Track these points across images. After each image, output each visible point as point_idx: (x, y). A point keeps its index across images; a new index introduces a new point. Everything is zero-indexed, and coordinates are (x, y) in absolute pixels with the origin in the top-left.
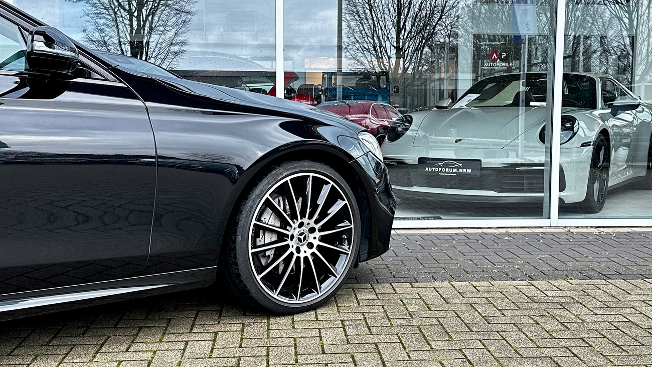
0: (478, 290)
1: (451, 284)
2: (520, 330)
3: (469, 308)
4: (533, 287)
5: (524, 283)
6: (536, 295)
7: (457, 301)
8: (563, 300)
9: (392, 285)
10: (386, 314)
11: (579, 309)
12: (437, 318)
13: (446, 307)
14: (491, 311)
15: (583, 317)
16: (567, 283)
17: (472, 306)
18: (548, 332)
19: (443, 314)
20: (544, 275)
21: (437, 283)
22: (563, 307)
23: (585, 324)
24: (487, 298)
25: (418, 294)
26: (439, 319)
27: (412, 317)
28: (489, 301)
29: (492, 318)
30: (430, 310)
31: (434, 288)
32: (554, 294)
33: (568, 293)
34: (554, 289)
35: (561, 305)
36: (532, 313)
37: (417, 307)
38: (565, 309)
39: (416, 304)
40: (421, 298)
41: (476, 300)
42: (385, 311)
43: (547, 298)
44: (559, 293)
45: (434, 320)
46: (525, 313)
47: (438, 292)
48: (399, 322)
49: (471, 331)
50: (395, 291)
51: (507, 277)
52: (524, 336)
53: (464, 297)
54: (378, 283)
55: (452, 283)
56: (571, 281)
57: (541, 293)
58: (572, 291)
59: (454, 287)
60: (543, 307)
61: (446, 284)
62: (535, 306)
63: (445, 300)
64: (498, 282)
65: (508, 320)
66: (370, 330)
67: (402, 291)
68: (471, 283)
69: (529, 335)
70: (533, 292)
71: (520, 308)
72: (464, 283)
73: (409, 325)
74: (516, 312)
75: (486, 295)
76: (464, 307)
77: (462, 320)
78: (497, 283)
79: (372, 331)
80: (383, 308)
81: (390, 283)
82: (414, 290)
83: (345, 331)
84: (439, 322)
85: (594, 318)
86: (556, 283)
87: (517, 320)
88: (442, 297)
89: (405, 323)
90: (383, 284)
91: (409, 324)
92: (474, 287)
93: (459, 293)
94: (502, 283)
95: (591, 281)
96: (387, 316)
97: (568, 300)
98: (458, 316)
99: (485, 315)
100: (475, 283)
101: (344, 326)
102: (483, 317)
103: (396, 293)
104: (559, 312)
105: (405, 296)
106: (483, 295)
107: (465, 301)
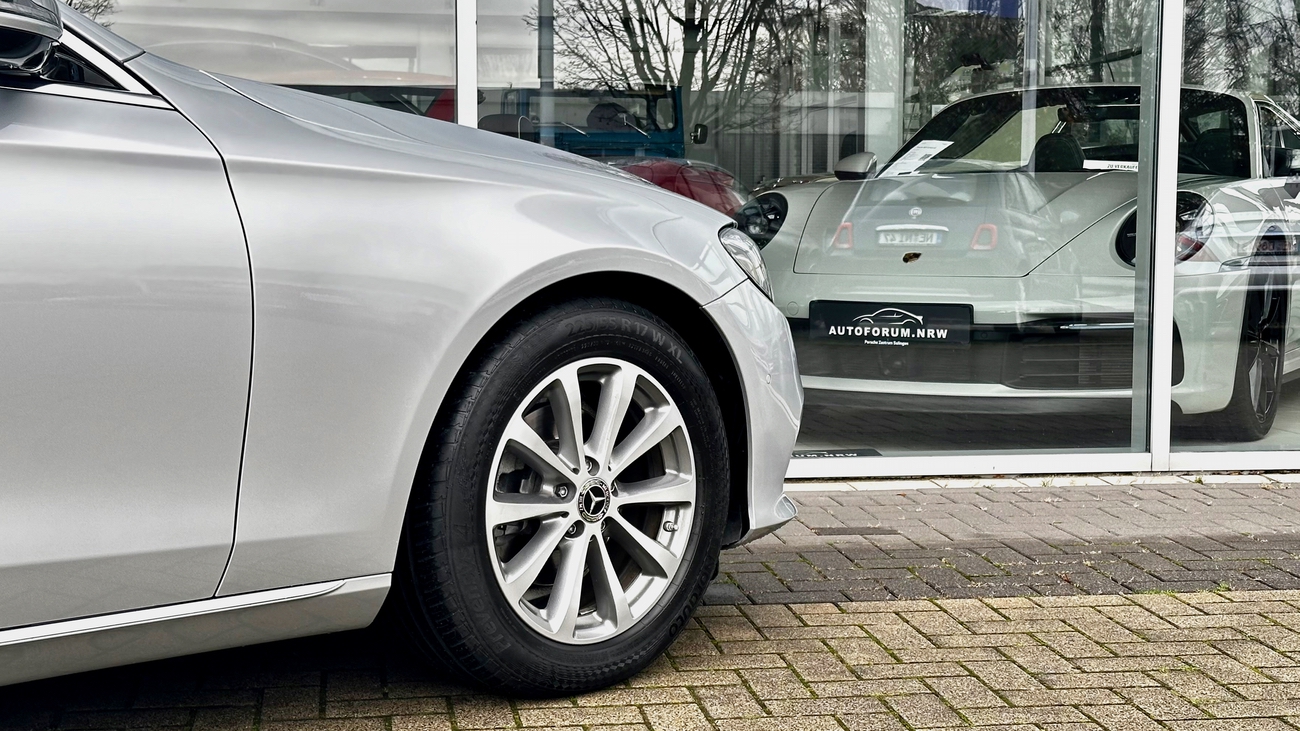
0: (1004, 616)
1: (937, 605)
2: (1129, 701)
3: (994, 656)
4: (1137, 608)
5: (1114, 599)
6: (1150, 625)
7: (960, 641)
8: (1217, 636)
9: (790, 609)
10: (794, 671)
11: (1261, 655)
12: (922, 680)
13: (939, 655)
14: (1047, 662)
15: (1275, 672)
16: (1219, 599)
17: (998, 651)
18: (1196, 706)
19: (932, 669)
20: (1159, 582)
21: (902, 603)
22: (1220, 650)
23: (1281, 686)
24: (1031, 635)
25: (861, 627)
26: (928, 681)
27: (859, 678)
28: (1039, 641)
29: (1054, 677)
30: (899, 661)
31: (897, 614)
32: (1191, 622)
33: (1227, 621)
34: (1190, 612)
35: (1215, 647)
36: (1149, 665)
37: (867, 656)
38: (1228, 655)
39: (862, 650)
40: (871, 637)
41: (1007, 639)
42: (789, 666)
43: (1176, 631)
44: (1203, 621)
45: (917, 684)
46: (1132, 664)
47: (907, 622)
48: (830, 689)
49: (1012, 706)
50: (802, 621)
51: (1070, 586)
52: (1141, 715)
53: (974, 633)
54: (754, 603)
55: (938, 602)
56: (1228, 594)
57: (1161, 621)
58: (1236, 617)
59: (946, 612)
60: (1171, 650)
61: (924, 604)
62: (1150, 649)
63: (930, 640)
64: (1052, 599)
65: (1094, 680)
66: (763, 706)
67: (820, 621)
68: (986, 600)
69: (1152, 711)
70: (1140, 620)
71: (1116, 656)
72: (969, 601)
73: (857, 696)
74: (1112, 665)
75: (1027, 627)
76: (980, 654)
77: (985, 684)
78: (1048, 600)
79: (771, 708)
80: (784, 659)
81: (785, 604)
82: (848, 619)
83: (703, 710)
84: (929, 687)
86: (1194, 598)
87: (1118, 681)
88: (920, 632)
89: (846, 690)
90: (768, 607)
91: (855, 692)
92: (995, 610)
93: (962, 623)
94: (1061, 601)
95: (1278, 594)
96: (798, 675)
97: (1228, 635)
98: (972, 674)
99: (1035, 671)
100: (996, 602)
101: (698, 700)
102: (1033, 675)
103: (806, 625)
104: (1212, 662)
105: (830, 632)
106: (1021, 628)
107: (979, 640)
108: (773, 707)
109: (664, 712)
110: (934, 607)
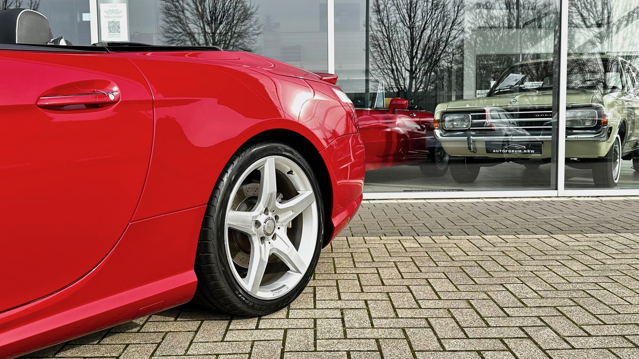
0: (506, 241)
2: (550, 270)
3: (502, 254)
4: (554, 239)
5: (545, 236)
6: (558, 245)
7: (490, 249)
8: (582, 248)
9: (431, 238)
10: (431, 258)
11: (599, 255)
12: (475, 261)
13: (481, 253)
14: (521, 256)
15: (604, 261)
16: (583, 236)
17: (504, 252)
19: (479, 258)
20: (562, 231)
21: (470, 236)
22: (584, 253)
23: (607, 265)
24: (515, 247)
25: (455, 244)
27: (453, 260)
28: (518, 249)
29: (523, 261)
30: (468, 255)
31: (468, 240)
32: (573, 244)
33: (586, 243)
34: (572, 240)
35: (582, 252)
36: (558, 258)
37: (456, 253)
38: (587, 255)
39: (455, 251)
40: (458, 247)
41: (507, 249)
42: (429, 256)
43: (568, 247)
44: (577, 243)
45: (473, 262)
46: (551, 257)
47: (471, 242)
48: (443, 264)
49: (507, 270)
50: (435, 241)
51: (529, 232)
52: (555, 275)
53: (495, 246)
54: (419, 236)
55: (483, 236)
56: (586, 235)
57: (562, 243)
58: (589, 242)
59: (485, 239)
61: (477, 237)
62: (559, 253)
63: (479, 248)
64: (523, 236)
65: (538, 263)
66: (419, 269)
67: (441, 241)
68: (499, 236)
70: (555, 243)
71: (546, 255)
72: (493, 236)
73: (452, 266)
74: (544, 258)
75: (514, 245)
76: (497, 253)
77: (498, 263)
78: (521, 236)
79: (422, 270)
80: (428, 254)
81: (429, 236)
82: (450, 241)
83: (398, 269)
84: (478, 264)
85: (613, 261)
86: (573, 236)
87: (547, 263)
88: (476, 246)
89: (448, 264)
90: (423, 237)
92: (503, 239)
93: (490, 243)
94: (526, 236)
95: (604, 235)
96: (432, 259)
97: (587, 248)
98: (494, 260)
99: (517, 259)
100: (503, 237)
101: (397, 266)
102: (516, 261)
103: (436, 243)
104: (581, 257)
105: (444, 246)
106: (512, 245)
107: (496, 249)
108: (422, 269)
109: (385, 270)
110: (481, 238)
